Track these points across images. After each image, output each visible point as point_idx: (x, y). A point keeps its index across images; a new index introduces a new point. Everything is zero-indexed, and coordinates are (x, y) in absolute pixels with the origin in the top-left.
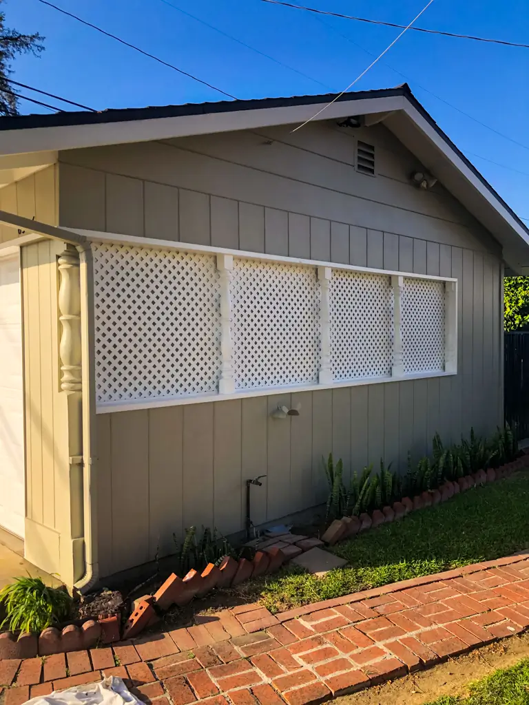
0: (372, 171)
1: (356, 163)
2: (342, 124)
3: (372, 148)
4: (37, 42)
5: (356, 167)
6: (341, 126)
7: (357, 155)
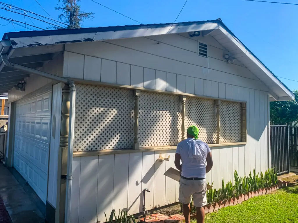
0: (206, 55)
1: (198, 52)
2: (192, 35)
3: (206, 46)
4: (92, 15)
5: (198, 53)
6: (191, 37)
7: (199, 48)
